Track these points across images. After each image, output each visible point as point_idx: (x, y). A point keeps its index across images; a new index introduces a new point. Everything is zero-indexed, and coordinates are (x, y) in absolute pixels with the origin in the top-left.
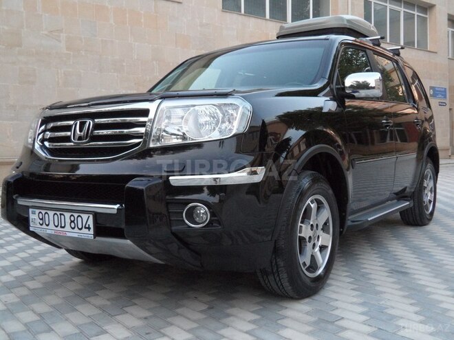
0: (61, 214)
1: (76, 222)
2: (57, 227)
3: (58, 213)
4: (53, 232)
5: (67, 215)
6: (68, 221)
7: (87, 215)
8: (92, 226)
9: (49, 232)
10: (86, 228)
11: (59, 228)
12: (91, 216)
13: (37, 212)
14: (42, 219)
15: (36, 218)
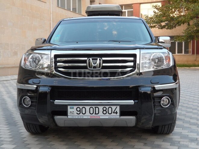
0: (95, 108)
1: (107, 110)
2: (91, 114)
4: (89, 117)
5: (101, 107)
6: (101, 110)
7: (115, 107)
8: (118, 112)
9: (85, 117)
10: (114, 113)
11: (93, 115)
12: (118, 107)
13: (75, 107)
14: (80, 111)
15: (73, 110)
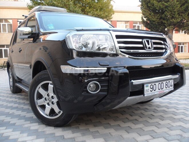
0: (162, 83)
1: (168, 85)
2: (159, 90)
3: (160, 83)
4: (158, 93)
5: (164, 82)
6: (165, 85)
7: (171, 81)
8: (173, 85)
9: (156, 93)
10: (171, 86)
11: (161, 90)
12: (173, 80)
13: (149, 85)
14: (152, 88)
15: (148, 88)
